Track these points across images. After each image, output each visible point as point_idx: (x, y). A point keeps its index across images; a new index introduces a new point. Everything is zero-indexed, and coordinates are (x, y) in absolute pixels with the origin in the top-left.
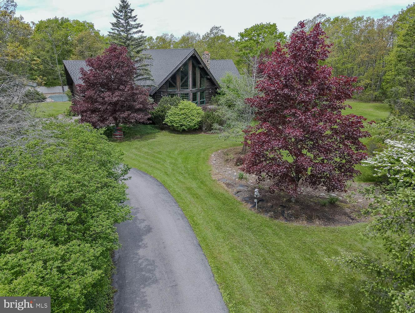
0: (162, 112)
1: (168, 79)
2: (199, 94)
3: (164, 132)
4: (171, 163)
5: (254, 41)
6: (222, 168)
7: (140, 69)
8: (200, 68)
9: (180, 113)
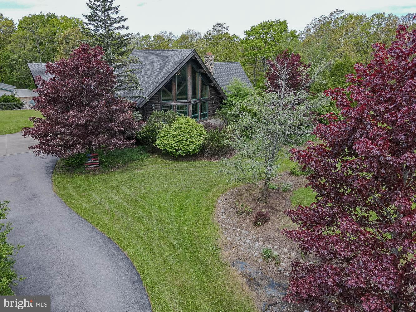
0: (153, 131)
1: (160, 88)
2: (199, 106)
3: (155, 158)
4: (159, 220)
5: (262, 39)
6: (234, 231)
7: (123, 76)
8: (201, 74)
9: (175, 134)
